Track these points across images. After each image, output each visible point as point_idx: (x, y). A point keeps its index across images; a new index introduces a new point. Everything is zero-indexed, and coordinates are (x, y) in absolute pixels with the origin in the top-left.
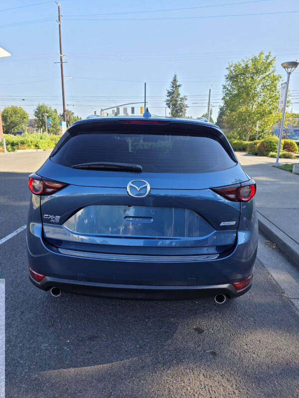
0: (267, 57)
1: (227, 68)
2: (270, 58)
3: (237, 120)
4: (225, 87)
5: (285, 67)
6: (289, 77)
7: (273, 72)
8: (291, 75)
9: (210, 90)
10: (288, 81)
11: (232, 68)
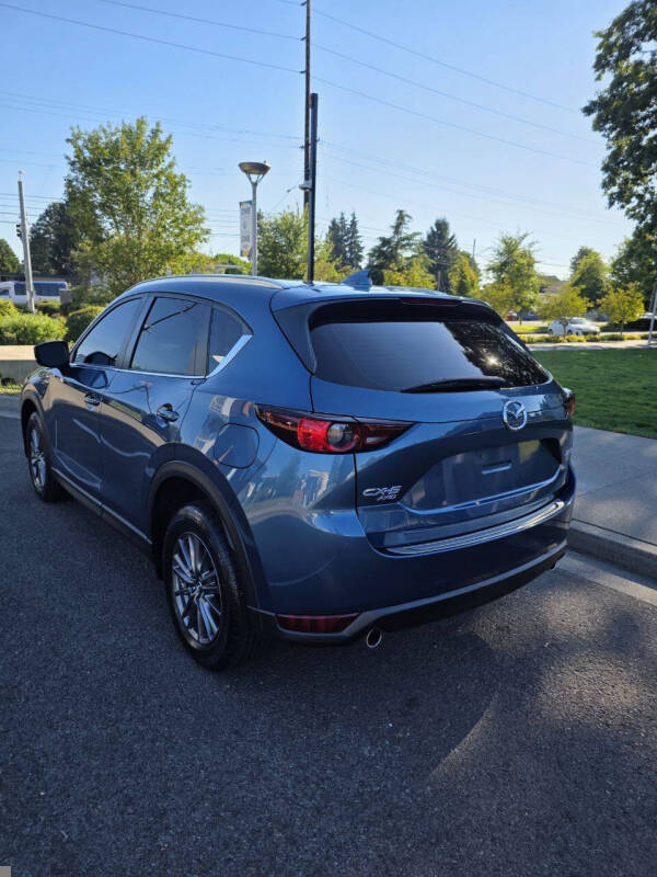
0: (155, 133)
1: (68, 140)
2: (163, 137)
3: (111, 260)
4: (69, 183)
5: (245, 171)
6: (254, 192)
7: (170, 166)
8: (258, 188)
9: (20, 184)
10: (255, 198)
11: (80, 143)
